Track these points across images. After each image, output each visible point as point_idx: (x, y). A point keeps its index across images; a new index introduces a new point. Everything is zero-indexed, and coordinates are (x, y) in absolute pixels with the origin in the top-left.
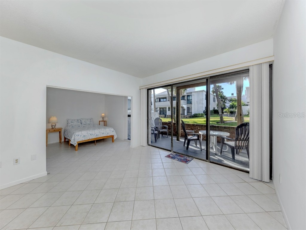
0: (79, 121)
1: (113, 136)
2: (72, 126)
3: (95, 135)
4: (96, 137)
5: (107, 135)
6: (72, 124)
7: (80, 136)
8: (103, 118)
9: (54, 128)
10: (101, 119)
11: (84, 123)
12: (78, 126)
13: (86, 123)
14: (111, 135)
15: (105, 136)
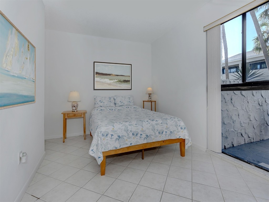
0: (112, 99)
1: (185, 139)
2: (101, 108)
3: (144, 136)
4: (145, 142)
5: (170, 138)
6: (101, 104)
7: (109, 136)
8: (150, 95)
9: (76, 111)
10: (147, 98)
11: (120, 104)
12: (110, 108)
13: (122, 104)
14: (178, 137)
15: (165, 139)
